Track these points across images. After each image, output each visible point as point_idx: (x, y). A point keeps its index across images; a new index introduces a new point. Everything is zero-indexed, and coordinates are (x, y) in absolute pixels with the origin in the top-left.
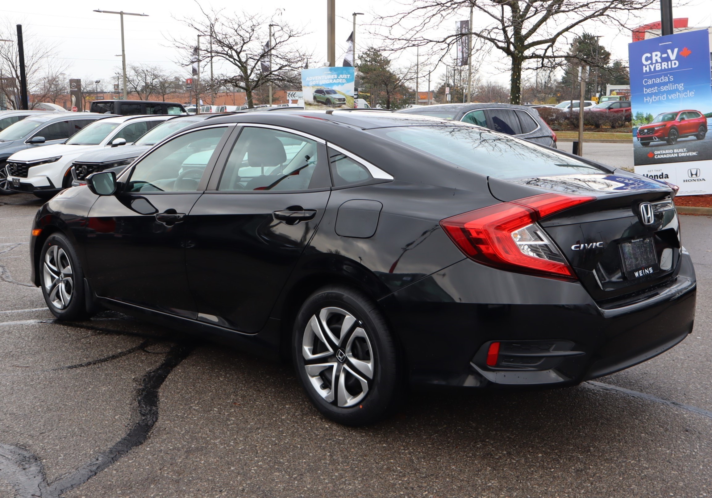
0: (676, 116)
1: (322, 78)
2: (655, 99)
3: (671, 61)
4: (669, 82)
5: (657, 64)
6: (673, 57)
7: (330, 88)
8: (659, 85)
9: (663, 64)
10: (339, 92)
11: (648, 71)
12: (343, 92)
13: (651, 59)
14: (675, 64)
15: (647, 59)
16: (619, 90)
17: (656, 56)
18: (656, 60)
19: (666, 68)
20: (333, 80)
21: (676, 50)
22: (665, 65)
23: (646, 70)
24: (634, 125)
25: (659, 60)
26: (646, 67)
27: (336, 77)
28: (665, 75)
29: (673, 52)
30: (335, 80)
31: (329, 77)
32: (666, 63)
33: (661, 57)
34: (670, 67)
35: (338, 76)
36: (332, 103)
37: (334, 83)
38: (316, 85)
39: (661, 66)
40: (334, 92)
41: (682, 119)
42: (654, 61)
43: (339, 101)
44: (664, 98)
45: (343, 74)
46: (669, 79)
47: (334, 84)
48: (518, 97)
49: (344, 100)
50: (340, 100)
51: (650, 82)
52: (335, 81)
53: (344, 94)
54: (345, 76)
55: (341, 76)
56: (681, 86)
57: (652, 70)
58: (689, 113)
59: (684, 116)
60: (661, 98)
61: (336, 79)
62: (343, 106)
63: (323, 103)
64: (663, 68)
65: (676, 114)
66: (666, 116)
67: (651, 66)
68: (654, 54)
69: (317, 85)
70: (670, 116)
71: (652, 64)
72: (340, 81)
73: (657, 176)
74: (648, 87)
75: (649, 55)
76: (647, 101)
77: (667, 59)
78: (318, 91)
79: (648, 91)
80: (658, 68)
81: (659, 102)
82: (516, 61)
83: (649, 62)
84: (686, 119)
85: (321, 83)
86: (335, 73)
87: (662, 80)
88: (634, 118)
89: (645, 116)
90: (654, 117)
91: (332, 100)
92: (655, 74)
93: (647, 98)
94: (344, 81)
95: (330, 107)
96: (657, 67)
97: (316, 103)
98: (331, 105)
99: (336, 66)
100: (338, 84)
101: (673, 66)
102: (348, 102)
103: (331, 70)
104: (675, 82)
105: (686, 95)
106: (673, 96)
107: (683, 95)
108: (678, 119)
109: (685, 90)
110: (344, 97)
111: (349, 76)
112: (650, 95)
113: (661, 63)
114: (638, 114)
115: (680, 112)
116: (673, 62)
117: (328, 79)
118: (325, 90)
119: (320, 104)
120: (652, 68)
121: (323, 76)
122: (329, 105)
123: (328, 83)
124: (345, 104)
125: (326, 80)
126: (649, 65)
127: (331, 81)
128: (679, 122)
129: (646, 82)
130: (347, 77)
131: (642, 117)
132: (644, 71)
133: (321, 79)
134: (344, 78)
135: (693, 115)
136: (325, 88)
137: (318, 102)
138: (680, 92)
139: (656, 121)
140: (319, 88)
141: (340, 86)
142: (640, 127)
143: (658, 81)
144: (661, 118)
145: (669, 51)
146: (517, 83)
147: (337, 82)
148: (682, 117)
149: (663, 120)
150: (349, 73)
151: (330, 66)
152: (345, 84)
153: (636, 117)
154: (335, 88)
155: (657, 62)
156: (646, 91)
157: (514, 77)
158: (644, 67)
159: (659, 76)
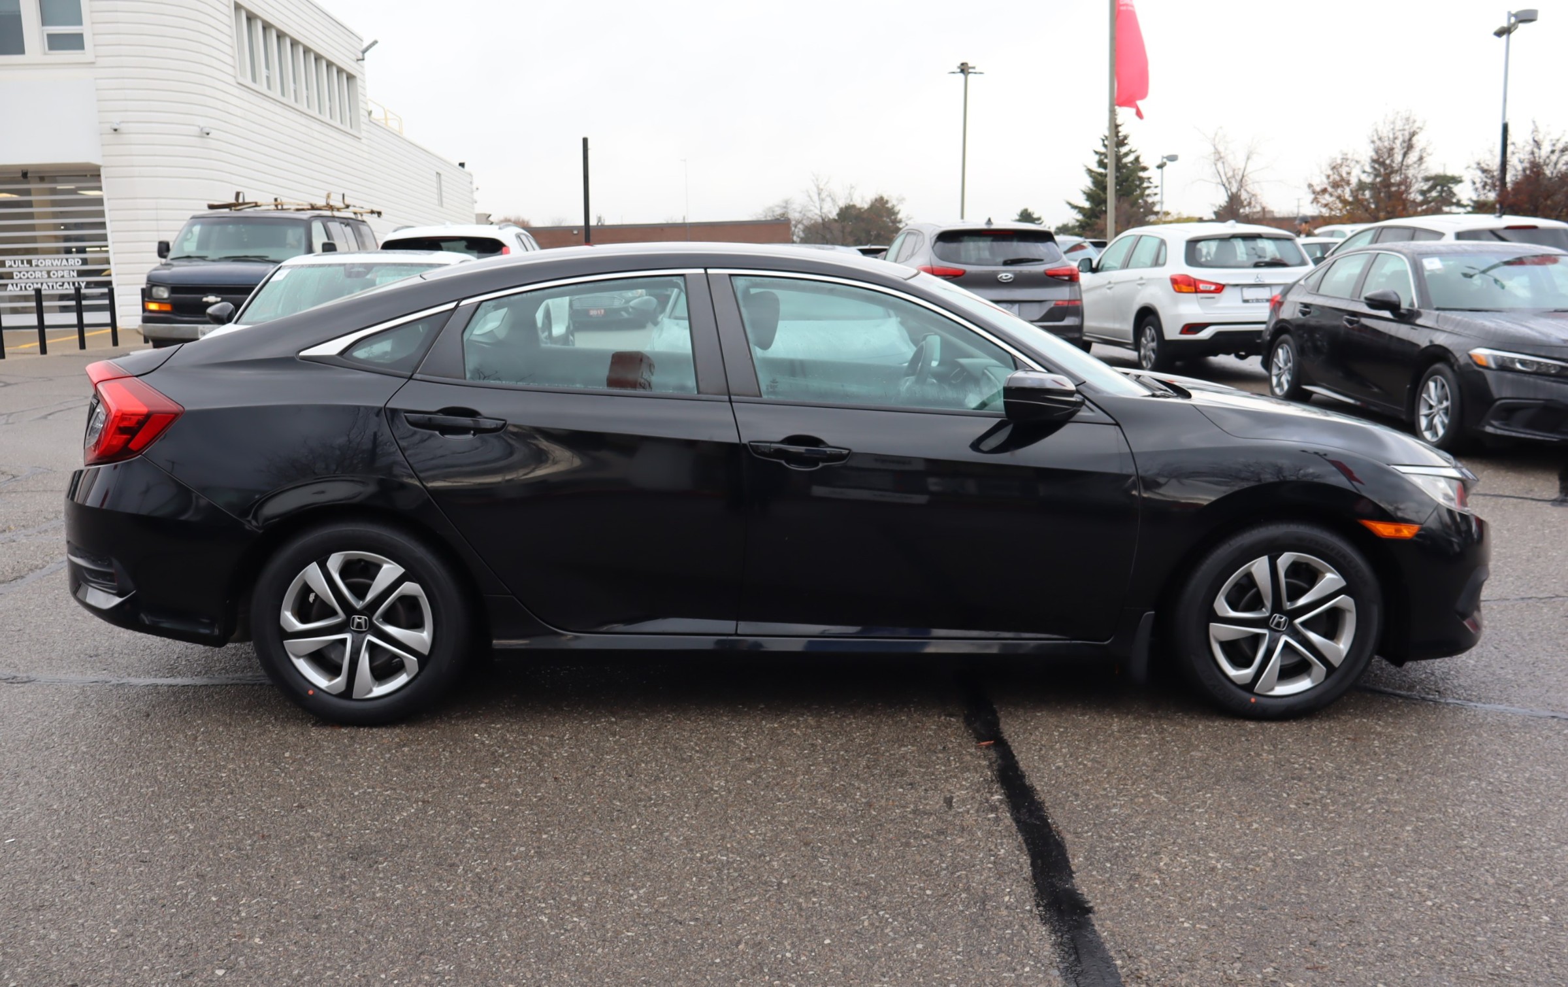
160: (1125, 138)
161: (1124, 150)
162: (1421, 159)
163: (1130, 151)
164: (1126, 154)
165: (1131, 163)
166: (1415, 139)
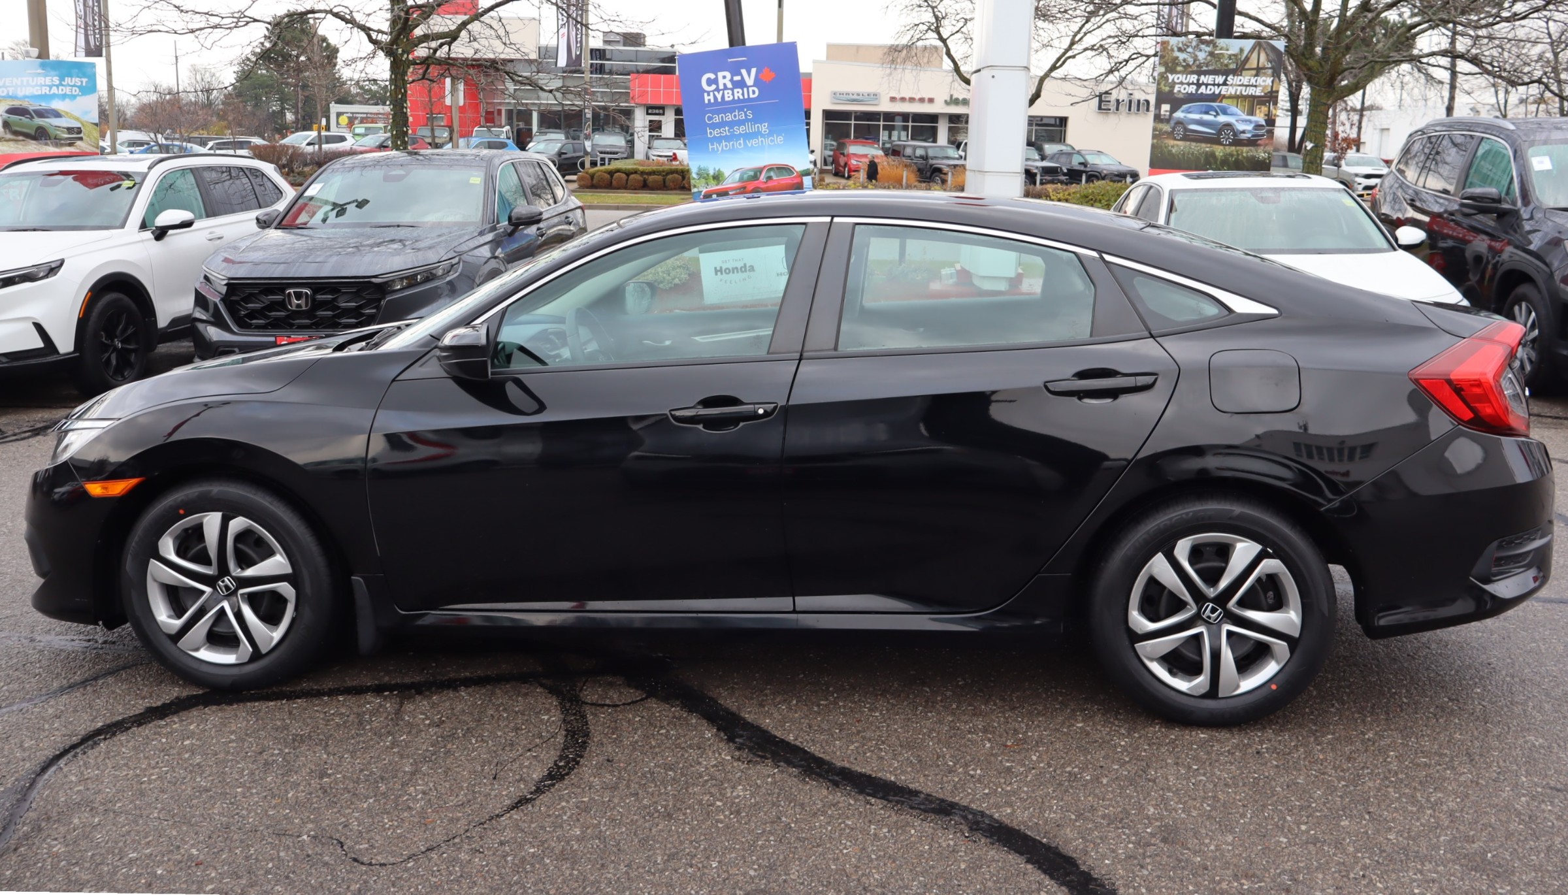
0: (761, 173)
1: (22, 81)
2: (726, 146)
3: (748, 87)
4: (747, 120)
5: (726, 92)
6: (750, 81)
7: (43, 104)
8: (731, 124)
9: (736, 91)
10: (67, 113)
11: (712, 101)
12: (76, 114)
13: (715, 81)
14: (754, 92)
15: (710, 82)
16: (353, 113)
17: (724, 78)
18: (725, 85)
19: (741, 97)
20: (51, 87)
21: (754, 71)
22: (738, 93)
23: (709, 100)
24: (695, 186)
25: (729, 85)
26: (709, 95)
27: (58, 82)
28: (741, 109)
29: (749, 74)
30: (55, 88)
31: (41, 80)
32: (740, 90)
33: (731, 80)
34: (746, 97)
35: (62, 79)
36: (53, 137)
37: (54, 94)
38: (8, 97)
39: (733, 94)
40: (57, 114)
41: (770, 178)
42: (721, 87)
43: (69, 133)
44: (740, 144)
45: (72, 77)
46: (746, 115)
47: (54, 96)
48: (406, 133)
49: (79, 131)
50: (70, 130)
51: (717, 119)
52: (54, 90)
53: (77, 119)
54: (77, 81)
55: (67, 80)
56: (764, 128)
57: (719, 100)
58: (778, 168)
59: (772, 174)
60: (736, 145)
61: (57, 86)
62: (79, 143)
63: (28, 136)
64: (736, 98)
65: (761, 170)
66: (745, 173)
67: (716, 93)
68: (720, 74)
69: (11, 97)
70: (752, 173)
71: (717, 90)
72: (67, 90)
73: (737, 268)
74: (714, 126)
75: (712, 76)
76: (713, 149)
77: (741, 84)
78: (12, 111)
79: (716, 133)
80: (728, 96)
81: (733, 150)
82: (398, 68)
83: (714, 87)
84: (775, 178)
85: (20, 94)
86: (53, 73)
87: (735, 116)
88: (694, 175)
89: (711, 173)
90: (726, 175)
91: (52, 132)
92: (723, 107)
93: (712, 145)
94: (76, 91)
95: (46, 144)
96: (726, 96)
97: (9, 136)
98: (49, 142)
99: (51, 58)
100: (64, 97)
101: (752, 96)
102: (88, 136)
103: (43, 66)
104: (755, 120)
105: (772, 141)
106: (754, 141)
107: (767, 141)
108: (763, 177)
109: (770, 134)
110: (79, 125)
111: (85, 80)
112: (719, 139)
113: (732, 90)
114: (700, 169)
115: (765, 167)
116: (751, 89)
117: (37, 85)
118: (31, 108)
119: (21, 138)
120: (719, 97)
121: (25, 79)
122: (44, 141)
123: (39, 93)
124: (81, 139)
125: (33, 87)
126: (713, 91)
127: (46, 90)
128: (765, 183)
129: (710, 119)
130: (82, 82)
131: (708, 175)
132: (706, 102)
133: (19, 83)
134: (74, 86)
135: (784, 172)
136: (32, 106)
137: (16, 133)
138: (763, 136)
139: (730, 181)
140: (17, 103)
141: (67, 100)
142: (704, 190)
143: (729, 117)
144: (737, 176)
145: (744, 72)
146: (403, 107)
147: (60, 92)
148: (768, 175)
149: (741, 179)
150: (84, 76)
151: (39, 57)
152: (78, 98)
153: (698, 174)
154: (56, 105)
155: (725, 88)
156: (711, 133)
157: (397, 97)
158: (706, 94)
159: (732, 111)
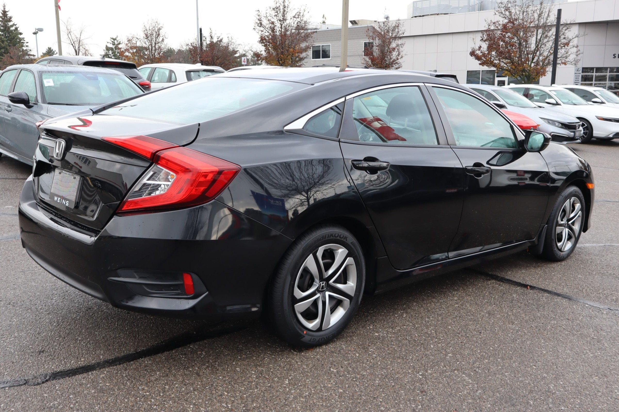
160: (11, 18)
161: (10, 24)
162: (163, 40)
163: (14, 25)
164: (12, 26)
165: (14, 30)
166: (160, 31)
